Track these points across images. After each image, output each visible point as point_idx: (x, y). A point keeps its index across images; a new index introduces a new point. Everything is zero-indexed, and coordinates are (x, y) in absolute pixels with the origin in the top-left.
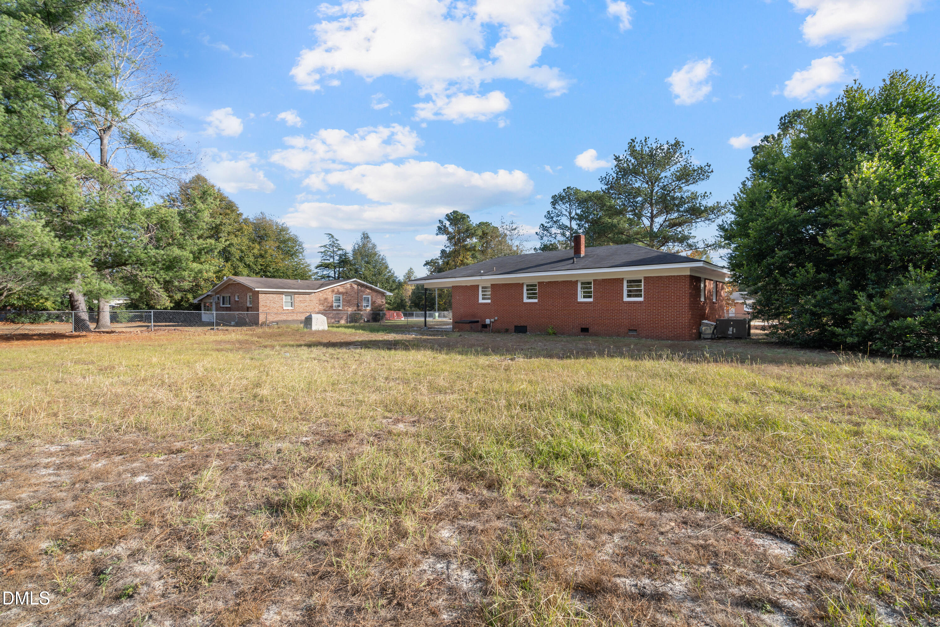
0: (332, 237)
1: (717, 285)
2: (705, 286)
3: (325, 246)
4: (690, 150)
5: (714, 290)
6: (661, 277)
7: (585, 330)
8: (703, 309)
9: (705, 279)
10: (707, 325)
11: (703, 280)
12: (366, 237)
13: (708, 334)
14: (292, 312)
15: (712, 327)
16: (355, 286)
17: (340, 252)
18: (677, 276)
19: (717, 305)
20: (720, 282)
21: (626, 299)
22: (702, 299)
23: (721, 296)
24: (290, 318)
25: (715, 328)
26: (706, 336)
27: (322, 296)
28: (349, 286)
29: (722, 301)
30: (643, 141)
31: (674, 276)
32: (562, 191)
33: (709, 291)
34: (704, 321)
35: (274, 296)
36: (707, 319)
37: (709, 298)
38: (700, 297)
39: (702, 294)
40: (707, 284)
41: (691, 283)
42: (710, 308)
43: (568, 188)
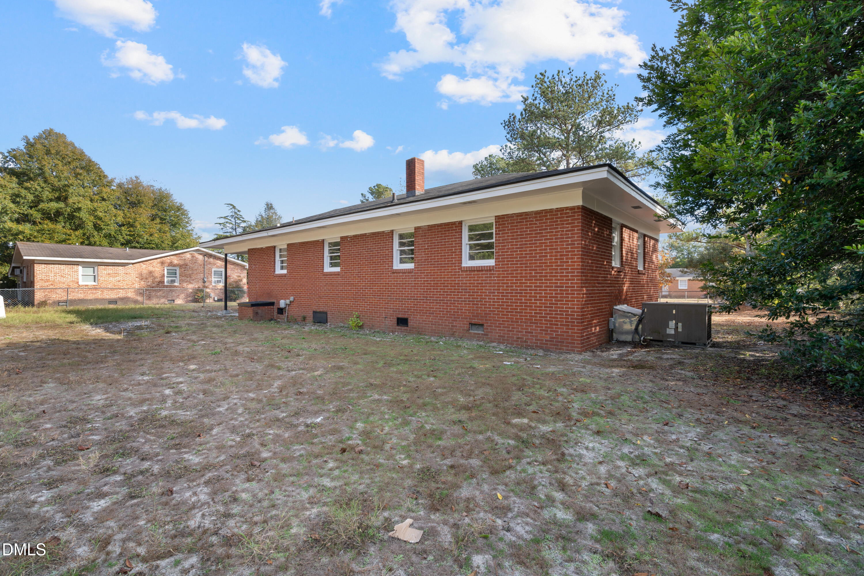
0: (234, 207)
1: (644, 243)
2: (622, 239)
3: (225, 218)
4: (614, 87)
5: (641, 251)
6: (526, 214)
7: (402, 322)
8: (617, 282)
9: (623, 226)
10: (625, 314)
11: (618, 227)
12: (269, 207)
13: (627, 333)
14: (95, 288)
15: (635, 319)
16: (200, 257)
17: (243, 225)
18: (557, 210)
19: (645, 277)
20: (651, 238)
21: (467, 263)
22: (616, 263)
23: (652, 262)
24: (90, 297)
25: (640, 321)
26: (623, 338)
27: (144, 268)
28: (188, 256)
29: (654, 271)
30: (556, 76)
31: (551, 211)
32: (484, 160)
33: (630, 251)
34: (618, 307)
35: (63, 267)
36: (626, 301)
37: (630, 265)
38: (609, 258)
39: (615, 253)
40: (626, 236)
41: (586, 227)
42: (632, 282)
43: (490, 156)
